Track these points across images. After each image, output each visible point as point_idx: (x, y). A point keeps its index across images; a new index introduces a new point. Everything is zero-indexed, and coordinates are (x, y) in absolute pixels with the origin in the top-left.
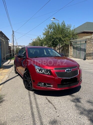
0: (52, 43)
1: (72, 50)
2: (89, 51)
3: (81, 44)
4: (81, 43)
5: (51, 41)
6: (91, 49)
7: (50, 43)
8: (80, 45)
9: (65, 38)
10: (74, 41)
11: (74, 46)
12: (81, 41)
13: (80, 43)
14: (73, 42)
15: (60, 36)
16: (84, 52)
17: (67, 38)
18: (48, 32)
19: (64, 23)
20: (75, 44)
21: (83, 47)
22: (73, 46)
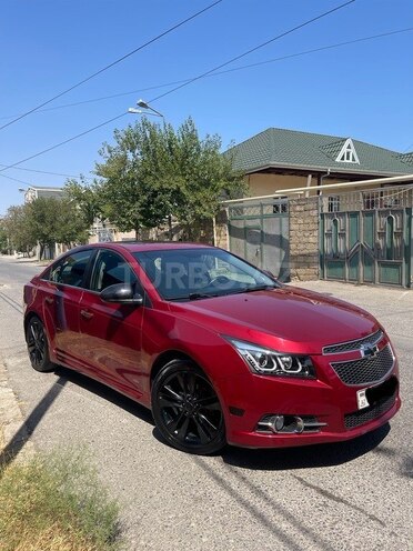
0: (141, 213)
1: (228, 242)
2: (302, 246)
3: (262, 217)
4: (262, 211)
5: (138, 204)
6: (311, 240)
7: (134, 211)
8: (258, 221)
9: (198, 190)
10: (231, 206)
11: (234, 223)
12: (262, 205)
13: (257, 212)
14: (230, 209)
15: (177, 182)
16: (277, 250)
17: (207, 192)
18: (124, 161)
19: (189, 127)
20: (238, 217)
21: (271, 229)
22: (230, 227)
